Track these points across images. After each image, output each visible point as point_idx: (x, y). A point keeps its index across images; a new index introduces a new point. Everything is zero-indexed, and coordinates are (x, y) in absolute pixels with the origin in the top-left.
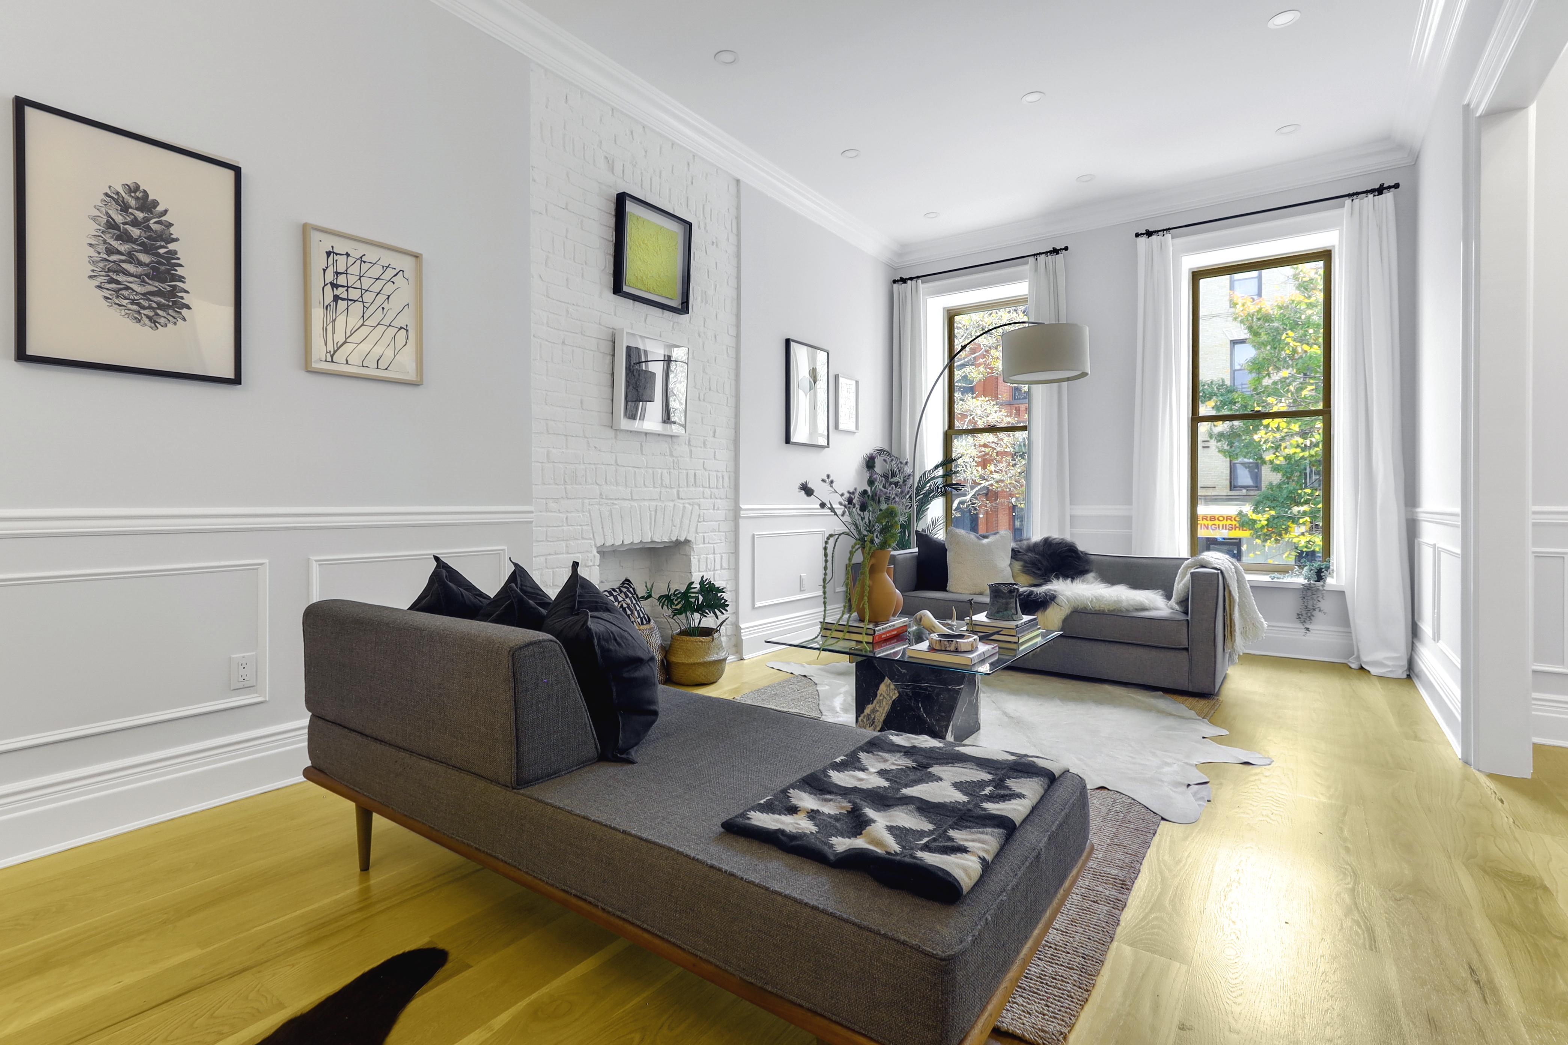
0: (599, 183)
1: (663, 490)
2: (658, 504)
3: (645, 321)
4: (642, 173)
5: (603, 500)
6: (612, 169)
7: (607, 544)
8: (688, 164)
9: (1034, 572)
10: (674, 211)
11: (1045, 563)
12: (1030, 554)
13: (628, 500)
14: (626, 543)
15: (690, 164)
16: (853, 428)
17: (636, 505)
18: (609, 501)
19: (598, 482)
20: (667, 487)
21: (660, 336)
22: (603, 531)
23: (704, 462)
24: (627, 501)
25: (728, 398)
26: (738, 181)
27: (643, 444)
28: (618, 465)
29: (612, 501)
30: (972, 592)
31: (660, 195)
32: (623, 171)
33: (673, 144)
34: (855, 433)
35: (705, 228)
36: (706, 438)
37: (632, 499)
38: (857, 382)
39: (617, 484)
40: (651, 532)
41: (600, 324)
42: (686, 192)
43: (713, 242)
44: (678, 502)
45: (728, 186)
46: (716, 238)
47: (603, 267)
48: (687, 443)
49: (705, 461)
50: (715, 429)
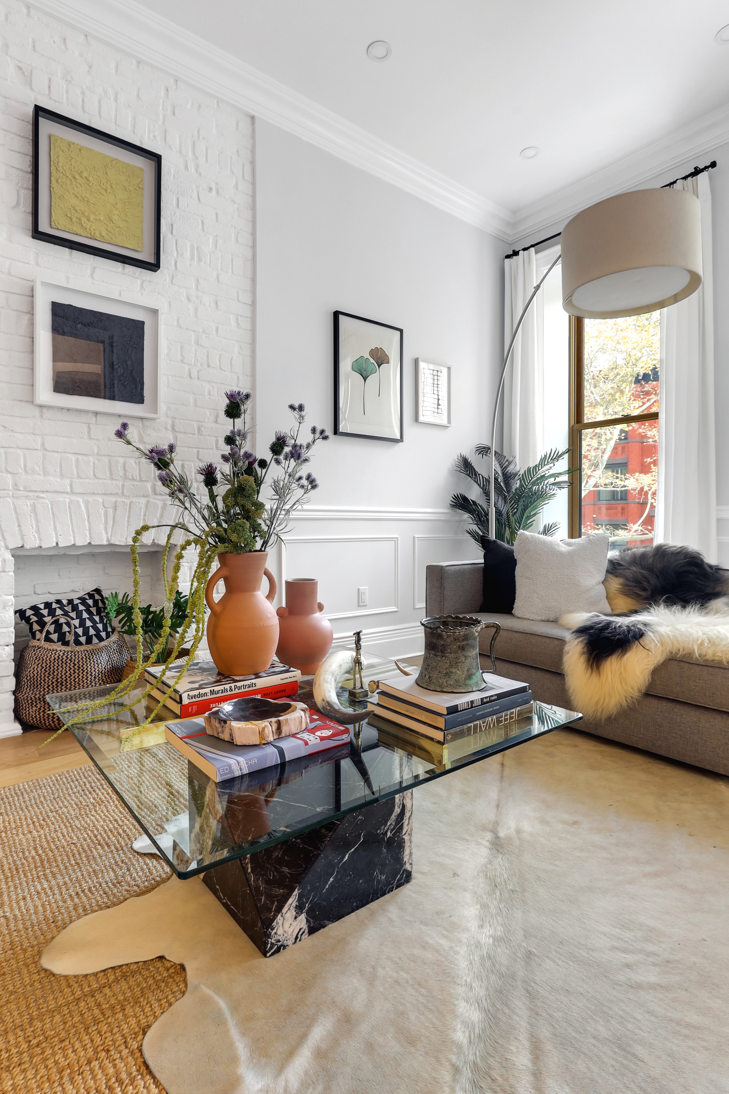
0: (5, 97)
1: (127, 483)
2: (118, 500)
3: (92, 276)
4: (83, 93)
5: (19, 492)
6: (29, 83)
7: (27, 546)
8: (167, 90)
9: (636, 593)
10: (141, 144)
11: (653, 581)
12: (634, 568)
13: (67, 493)
14: (61, 545)
15: (169, 89)
16: (445, 422)
17: (81, 500)
18: (31, 494)
19: (9, 469)
20: (133, 479)
21: (120, 295)
22: (21, 531)
23: (198, 452)
24: (65, 495)
25: (238, 378)
26: (253, 118)
27: (91, 426)
28: (46, 450)
29: (36, 494)
30: (543, 618)
31: (116, 123)
32: (49, 87)
33: (139, 62)
34: (448, 427)
35: (197, 170)
36: (202, 424)
37: (72, 492)
38: (449, 369)
39: (46, 473)
40: (107, 533)
41: (9, 274)
42: (163, 123)
43: (211, 189)
44: (154, 499)
45: (237, 123)
46: (217, 184)
47: (15, 202)
48: (169, 427)
49: (201, 450)
50: (218, 414)
